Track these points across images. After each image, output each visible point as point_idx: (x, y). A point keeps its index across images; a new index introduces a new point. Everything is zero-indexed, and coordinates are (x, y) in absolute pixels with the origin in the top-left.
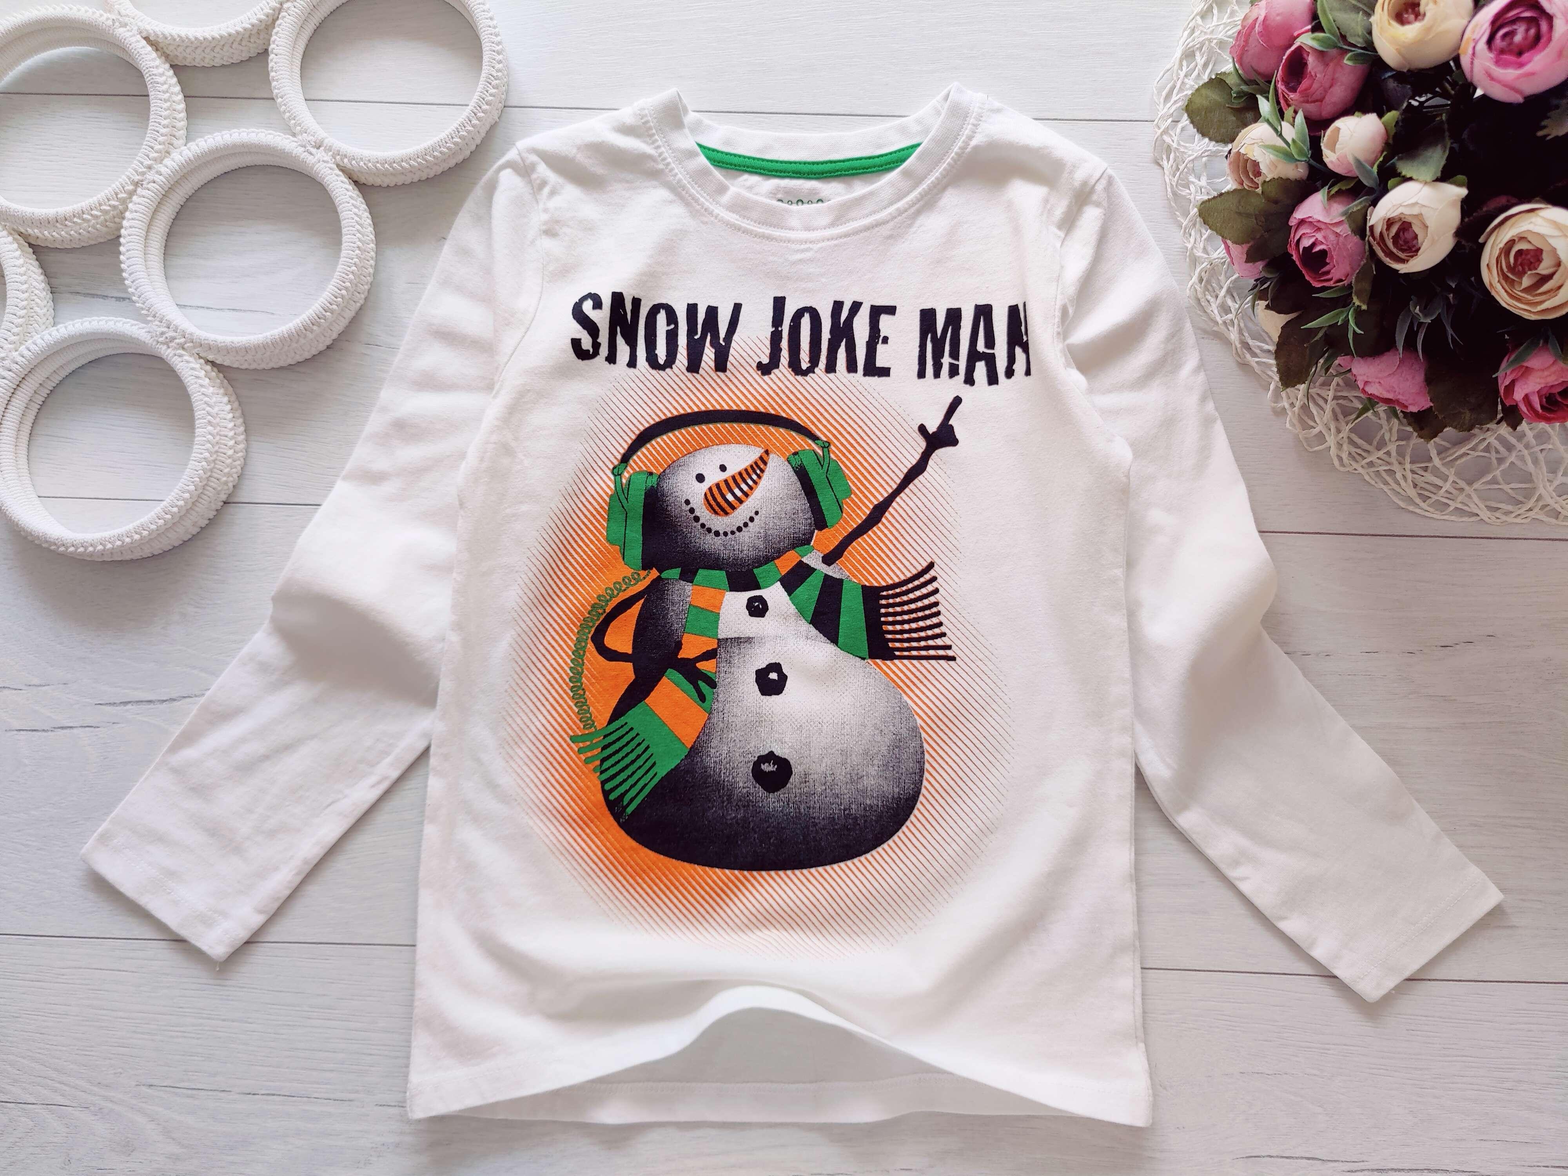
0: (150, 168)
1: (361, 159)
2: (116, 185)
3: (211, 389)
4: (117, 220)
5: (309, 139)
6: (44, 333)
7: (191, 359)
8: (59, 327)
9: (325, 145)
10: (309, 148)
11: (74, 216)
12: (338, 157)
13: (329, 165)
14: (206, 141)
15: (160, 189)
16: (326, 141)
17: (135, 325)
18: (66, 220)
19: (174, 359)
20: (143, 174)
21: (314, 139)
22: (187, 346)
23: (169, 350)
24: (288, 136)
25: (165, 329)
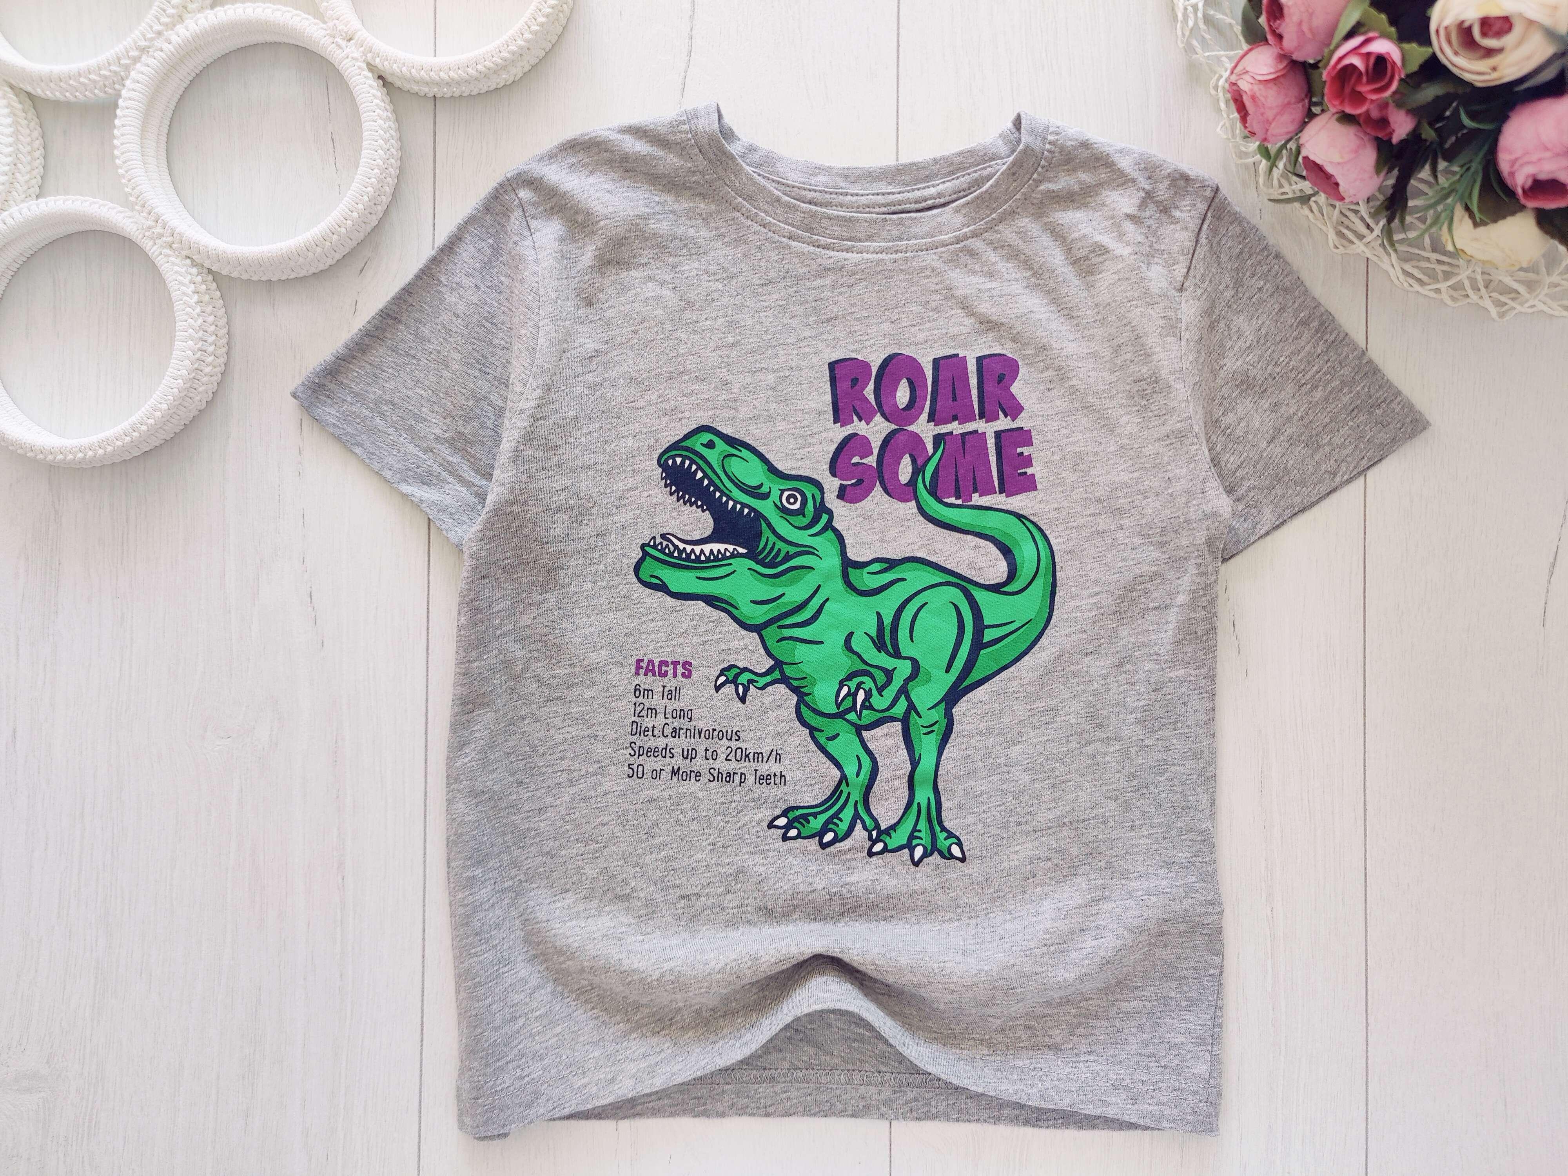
0: (159, 33)
2: (119, 48)
4: (117, 86)
5: (340, 28)
6: (22, 205)
7: (178, 261)
8: (40, 200)
9: (356, 38)
10: (338, 40)
11: (70, 77)
12: (369, 55)
13: (359, 64)
14: (225, 12)
15: (168, 60)
16: (359, 33)
17: (121, 212)
18: (61, 81)
19: (159, 258)
20: (152, 39)
21: (345, 30)
22: (174, 246)
23: (155, 248)
24: (316, 21)
25: (153, 223)
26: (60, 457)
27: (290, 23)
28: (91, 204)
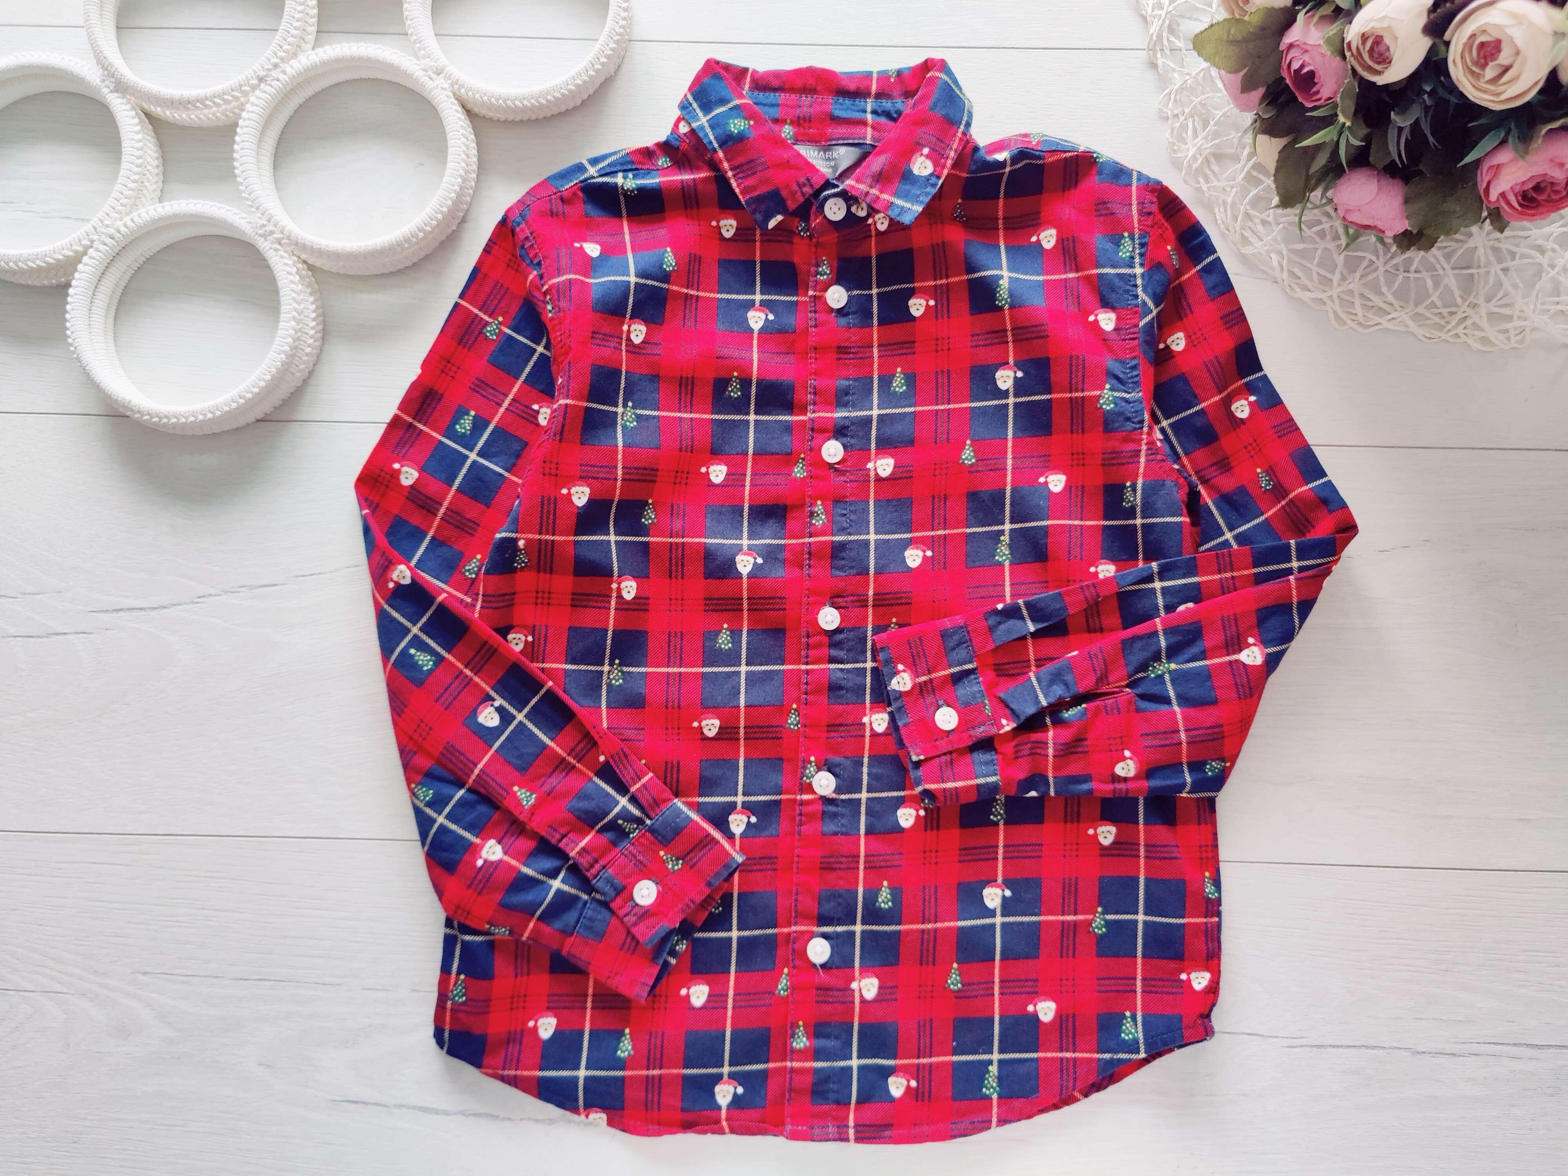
0: (276, 66)
1: (478, 91)
2: (241, 78)
3: (300, 287)
4: (237, 111)
5: (431, 64)
6: (150, 207)
7: (286, 255)
8: (165, 204)
9: (445, 72)
10: (430, 73)
11: (198, 101)
12: (455, 86)
13: (447, 92)
14: (333, 49)
15: (283, 88)
16: (447, 69)
18: (189, 103)
19: (269, 252)
20: (269, 70)
21: (436, 65)
22: (284, 241)
23: (267, 243)
24: (412, 58)
25: (265, 223)
26: (174, 420)
28: (211, 206)
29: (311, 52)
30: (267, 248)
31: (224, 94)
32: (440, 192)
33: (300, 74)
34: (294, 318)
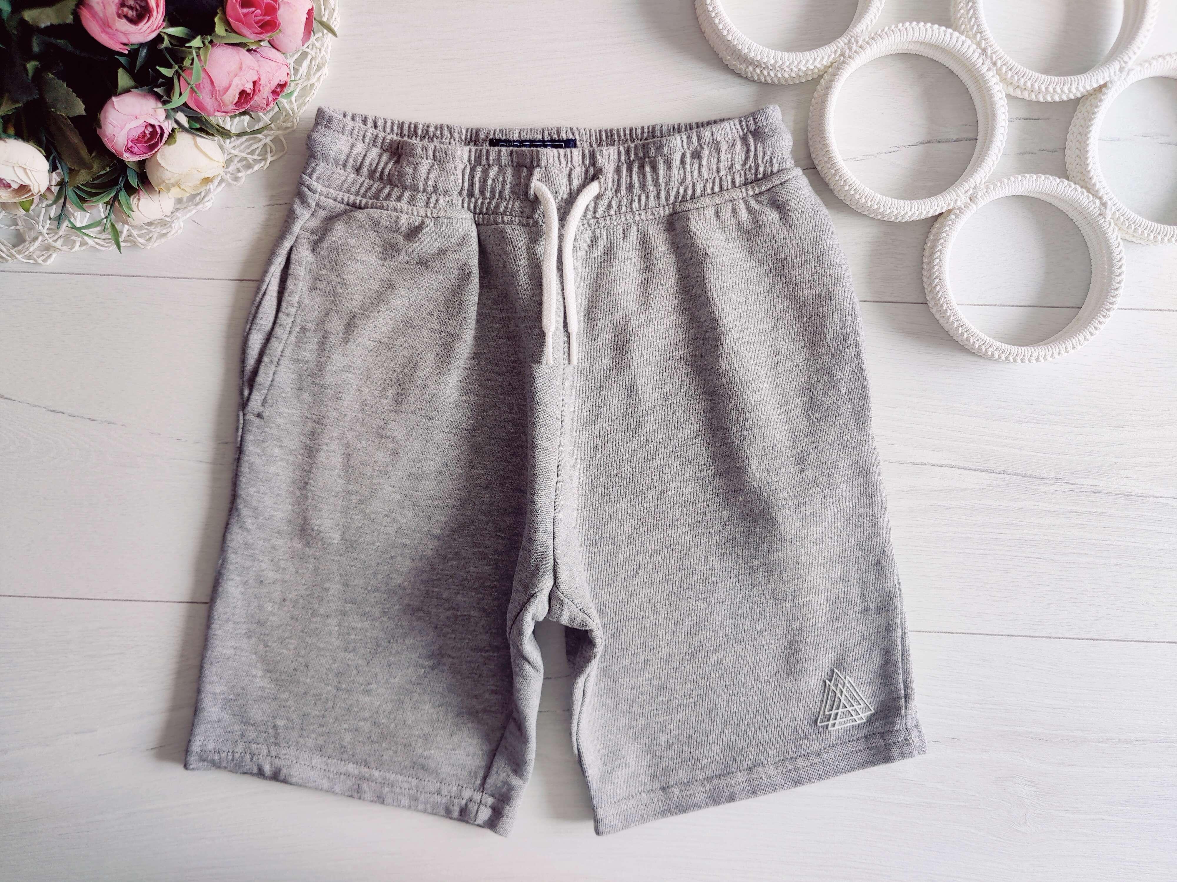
0: (995, 64)
1: (950, 229)
2: (988, 33)
4: (960, 28)
5: (979, 193)
7: (831, 59)
9: (971, 204)
12: (958, 211)
13: (953, 203)
14: (1004, 113)
15: (975, 67)
16: (974, 206)
17: (871, 23)
19: (835, 46)
20: (991, 58)
21: (978, 197)
22: (842, 58)
23: (842, 44)
24: (987, 178)
25: (860, 44)
27: (988, 159)
29: (1004, 94)
30: (838, 44)
31: (976, 18)
32: (866, 190)
33: (986, 82)
34: (776, 62)
